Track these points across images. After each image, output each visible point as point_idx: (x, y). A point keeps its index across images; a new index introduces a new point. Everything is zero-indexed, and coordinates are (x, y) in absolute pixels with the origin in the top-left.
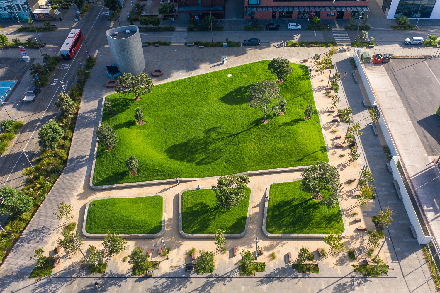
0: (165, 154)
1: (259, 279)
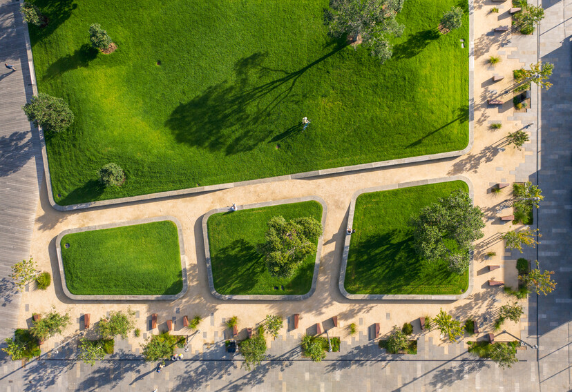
0: (167, 130)
1: (331, 363)
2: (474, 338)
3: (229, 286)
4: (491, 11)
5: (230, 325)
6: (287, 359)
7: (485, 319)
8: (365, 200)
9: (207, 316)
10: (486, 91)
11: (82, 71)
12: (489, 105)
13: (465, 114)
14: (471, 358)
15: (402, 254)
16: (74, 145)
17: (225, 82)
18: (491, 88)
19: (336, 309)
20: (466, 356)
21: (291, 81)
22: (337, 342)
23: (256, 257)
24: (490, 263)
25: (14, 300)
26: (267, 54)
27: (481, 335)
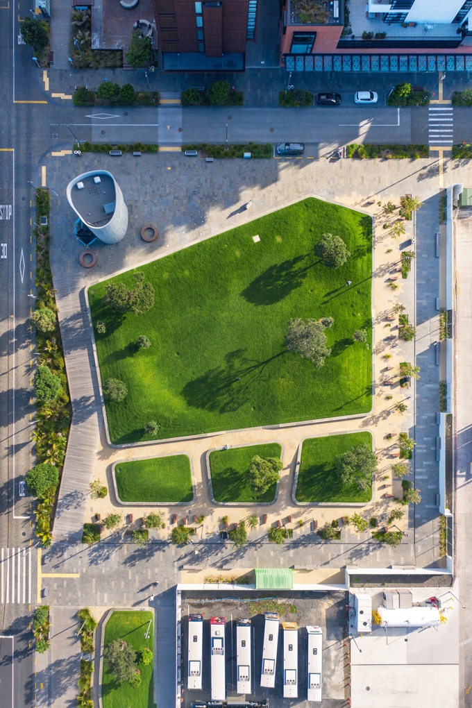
0: (182, 397)
1: (286, 545)
2: (375, 530)
3: (223, 497)
4: (386, 326)
5: (223, 521)
6: (259, 543)
7: (383, 518)
8: (308, 443)
9: (208, 515)
10: (383, 376)
11: (130, 360)
12: (385, 384)
13: (370, 391)
14: (374, 542)
15: (330, 478)
16: (125, 407)
17: (220, 367)
18: (386, 373)
19: (290, 511)
20: (371, 541)
21: (262, 367)
22: (291, 532)
23: (240, 479)
24: (385, 482)
25: (82, 504)
26: (246, 350)
27: (380, 528)
